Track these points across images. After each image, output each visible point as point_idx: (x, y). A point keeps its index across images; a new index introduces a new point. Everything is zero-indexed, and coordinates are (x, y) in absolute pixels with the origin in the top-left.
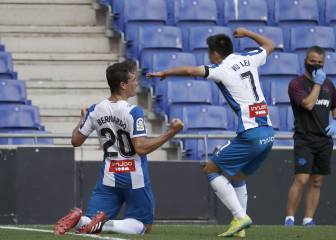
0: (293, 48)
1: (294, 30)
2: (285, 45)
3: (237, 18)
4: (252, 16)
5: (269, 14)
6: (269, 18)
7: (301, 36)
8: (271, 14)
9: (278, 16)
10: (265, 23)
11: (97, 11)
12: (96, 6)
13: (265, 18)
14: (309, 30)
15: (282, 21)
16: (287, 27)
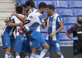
0: (75, 16)
1: (76, 10)
2: (73, 15)
3: (58, 7)
4: (63, 6)
5: (68, 5)
6: (68, 6)
7: (78, 12)
8: (69, 5)
9: (71, 6)
10: (67, 8)
11: (16, 5)
12: (15, 3)
13: (67, 7)
14: (80, 10)
15: (72, 8)
16: (74, 9)
